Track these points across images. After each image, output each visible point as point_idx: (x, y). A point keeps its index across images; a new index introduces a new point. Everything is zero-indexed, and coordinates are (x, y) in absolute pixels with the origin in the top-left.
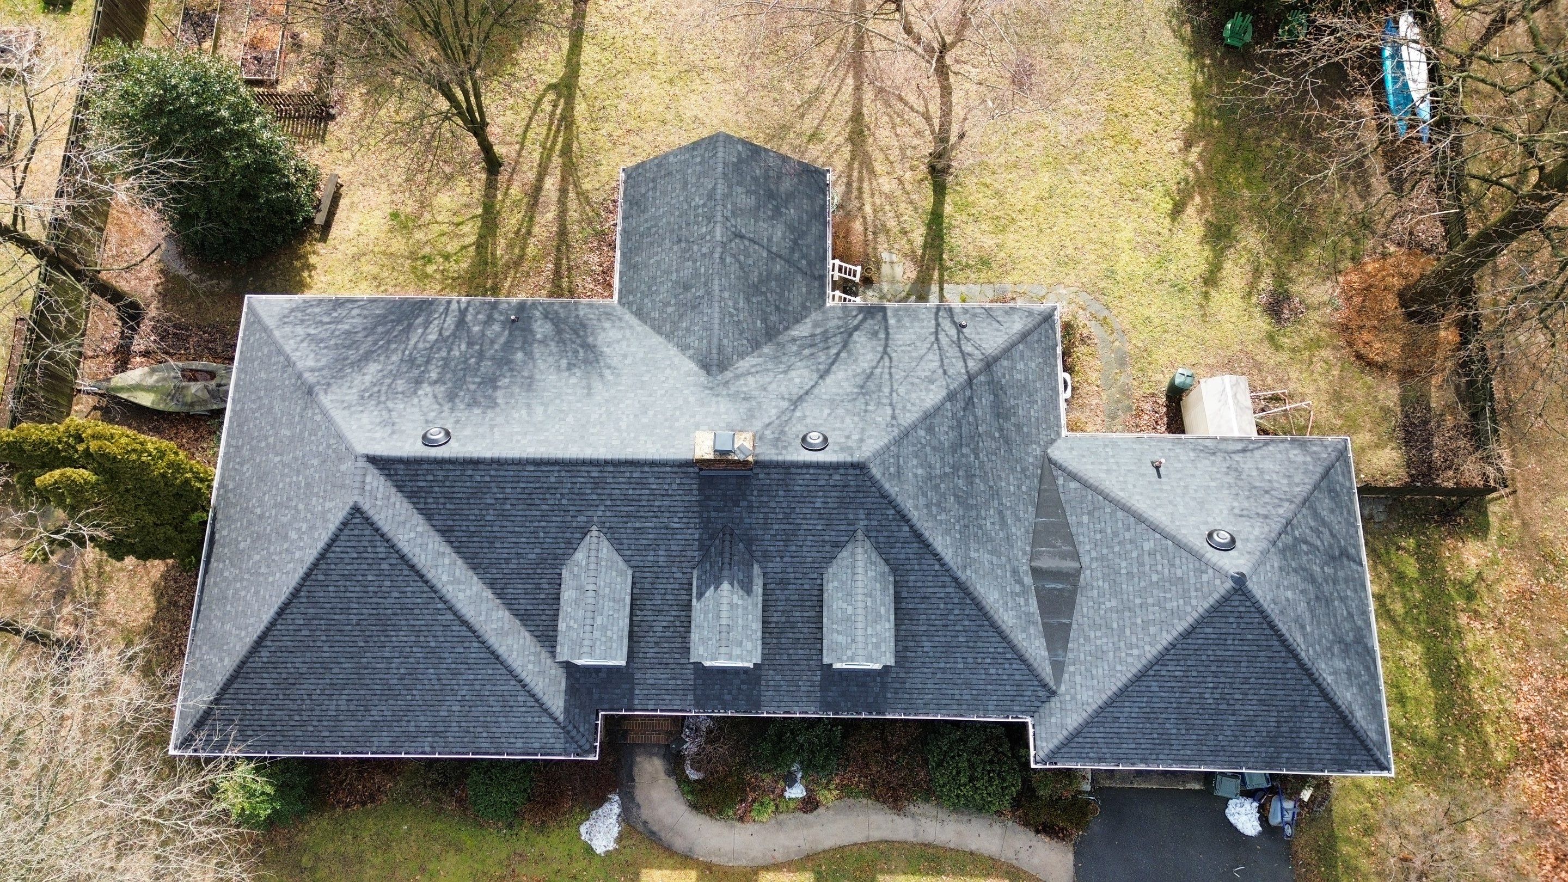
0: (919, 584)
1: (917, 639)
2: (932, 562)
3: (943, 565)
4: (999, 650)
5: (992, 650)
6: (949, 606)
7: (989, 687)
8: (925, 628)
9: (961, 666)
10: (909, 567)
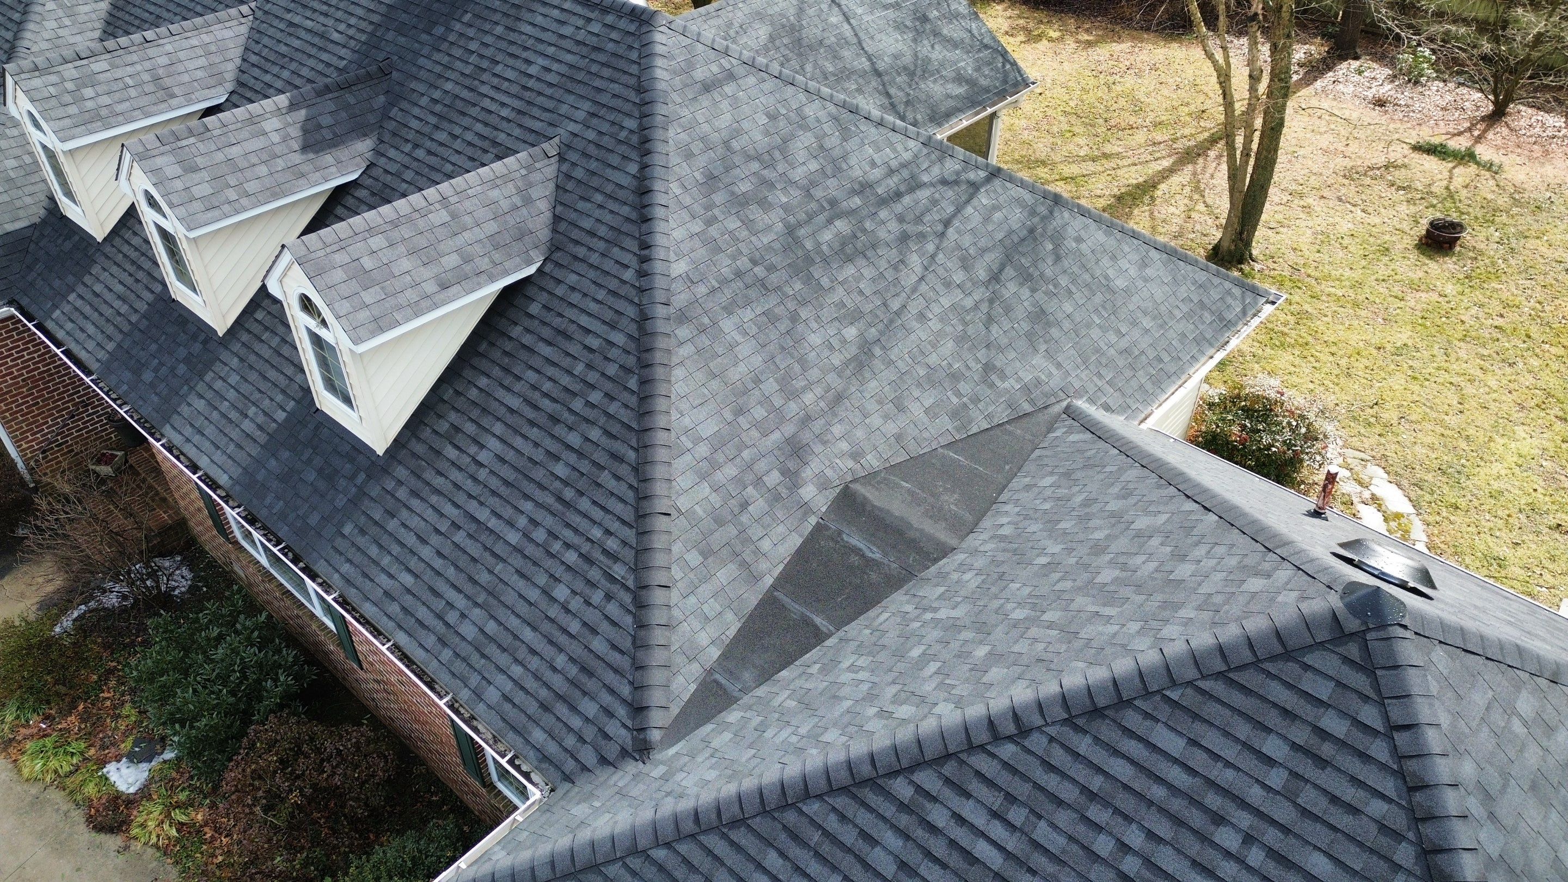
0: (575, 298)
1: (485, 422)
2: (627, 258)
3: (643, 274)
4: (612, 544)
5: (597, 533)
6: (592, 377)
7: (528, 634)
8: (515, 402)
9: (513, 537)
10: (581, 252)
